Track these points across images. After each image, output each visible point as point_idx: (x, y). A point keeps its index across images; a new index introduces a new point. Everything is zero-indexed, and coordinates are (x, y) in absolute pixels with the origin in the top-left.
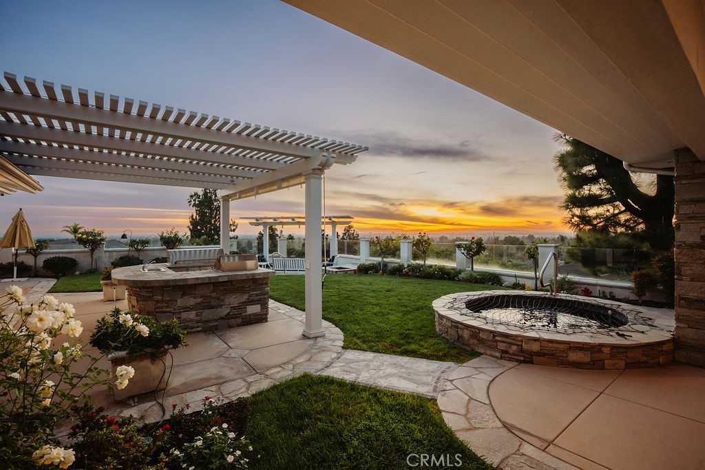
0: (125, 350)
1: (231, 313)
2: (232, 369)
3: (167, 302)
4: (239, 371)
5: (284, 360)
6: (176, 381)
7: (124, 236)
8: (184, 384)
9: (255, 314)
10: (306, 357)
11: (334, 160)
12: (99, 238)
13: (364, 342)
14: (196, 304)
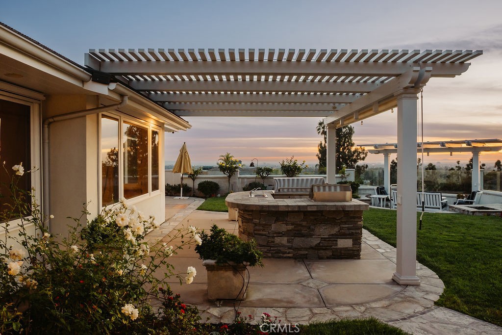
0: (214, 259)
1: (321, 244)
2: (304, 297)
3: (264, 225)
4: (309, 301)
5: (358, 300)
6: (254, 296)
7: (252, 165)
8: (260, 300)
9: (346, 249)
10: (385, 303)
11: (430, 74)
12: (234, 166)
13: (467, 303)
14: (288, 230)
